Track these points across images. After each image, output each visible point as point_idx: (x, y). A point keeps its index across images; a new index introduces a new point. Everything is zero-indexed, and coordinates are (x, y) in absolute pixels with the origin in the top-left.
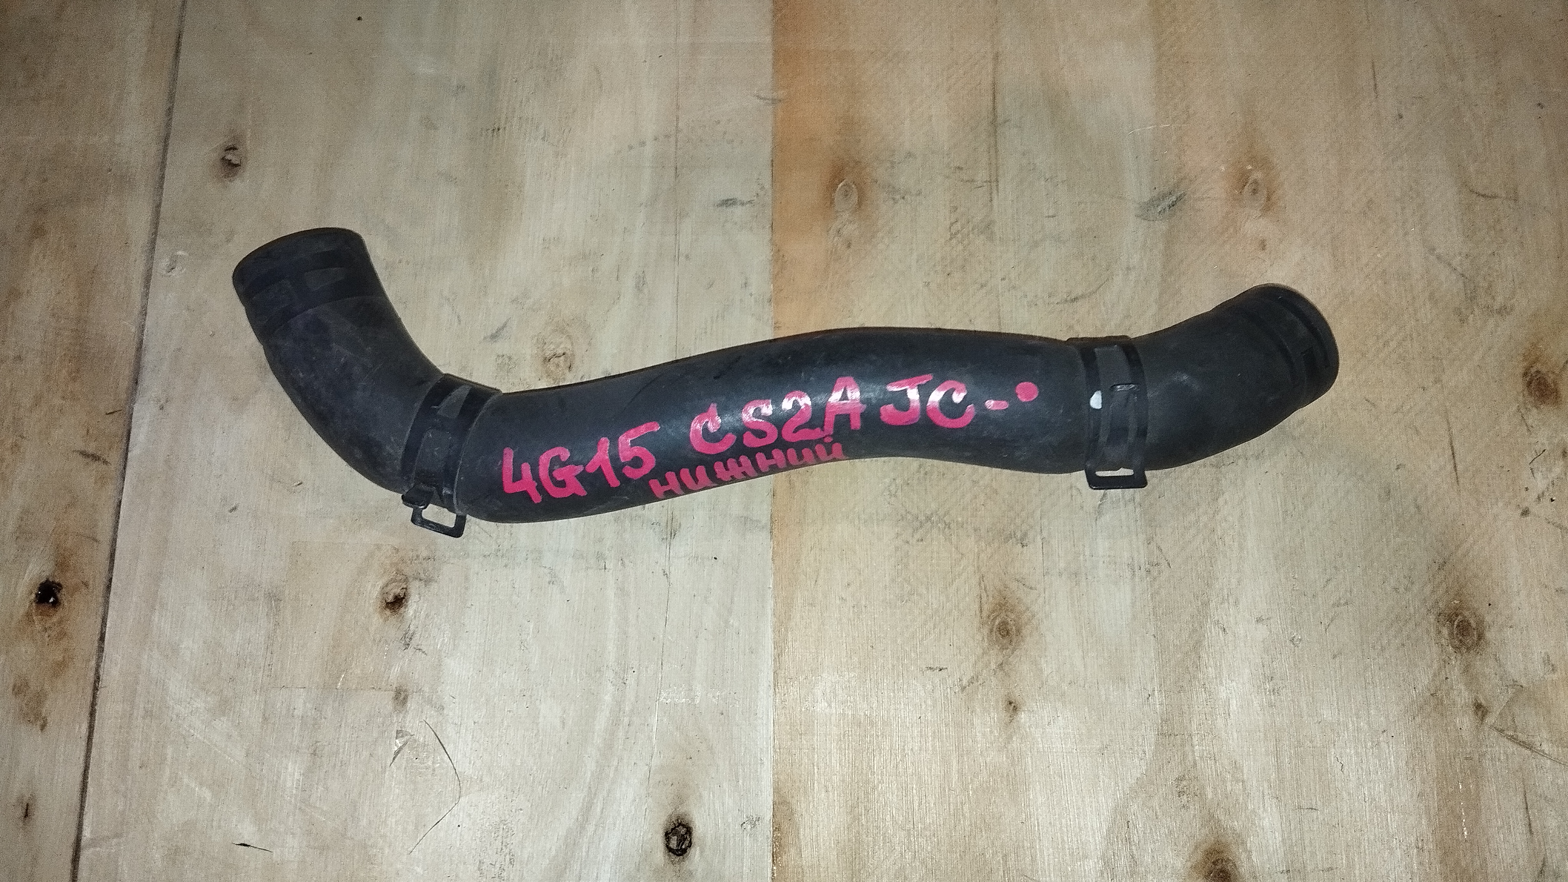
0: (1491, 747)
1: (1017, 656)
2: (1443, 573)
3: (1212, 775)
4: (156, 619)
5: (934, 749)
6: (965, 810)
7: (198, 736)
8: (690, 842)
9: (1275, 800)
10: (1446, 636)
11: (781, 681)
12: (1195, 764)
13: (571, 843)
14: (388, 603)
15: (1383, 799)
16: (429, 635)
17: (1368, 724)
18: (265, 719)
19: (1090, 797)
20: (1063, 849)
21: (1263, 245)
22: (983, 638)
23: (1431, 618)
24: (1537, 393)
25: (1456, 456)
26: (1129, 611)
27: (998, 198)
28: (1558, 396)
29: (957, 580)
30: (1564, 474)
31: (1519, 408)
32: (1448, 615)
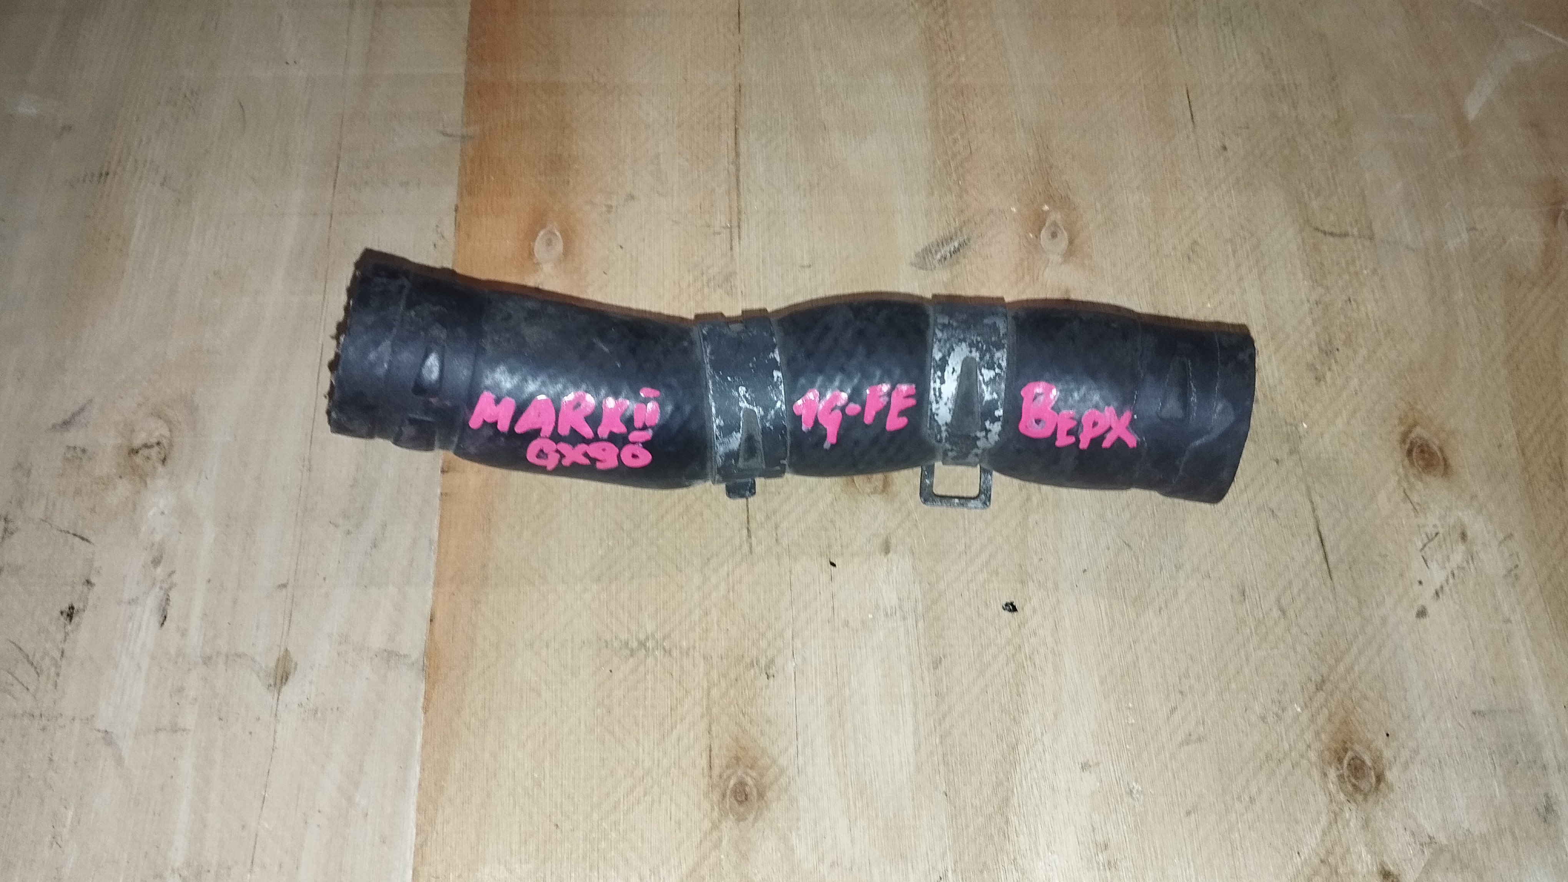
1: (758, 830)
2: (1321, 696)
10: (1335, 780)
21: (1066, 295)
22: (712, 806)
23: (1313, 755)
24: (1421, 462)
25: (1327, 544)
26: (911, 761)
27: (740, 246)
28: (1447, 466)
29: (678, 727)
30: (1465, 563)
31: (1399, 482)
32: (1335, 751)
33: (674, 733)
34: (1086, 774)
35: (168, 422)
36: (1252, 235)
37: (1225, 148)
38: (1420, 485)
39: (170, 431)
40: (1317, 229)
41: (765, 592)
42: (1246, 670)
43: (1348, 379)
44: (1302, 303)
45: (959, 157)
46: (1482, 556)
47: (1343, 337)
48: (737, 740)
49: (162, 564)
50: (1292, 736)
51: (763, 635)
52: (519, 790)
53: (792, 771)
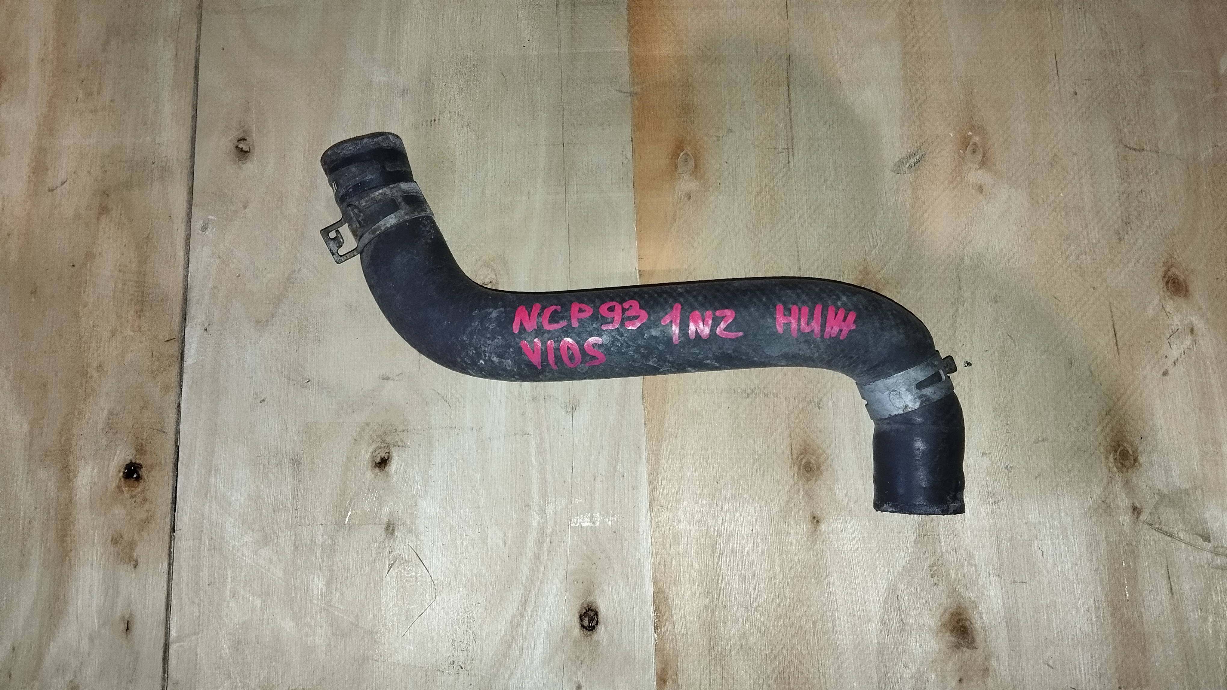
0: (1144, 536)
1: (818, 485)
2: (1108, 417)
3: (954, 562)
4: (213, 480)
5: (763, 552)
6: (785, 592)
7: (249, 562)
8: (597, 621)
9: (997, 578)
10: (1112, 461)
11: (655, 508)
12: (942, 554)
13: (515, 625)
14: (376, 464)
15: (1071, 573)
16: (407, 485)
17: (1060, 523)
18: (296, 548)
19: (871, 580)
20: (854, 615)
21: (981, 189)
22: (794, 474)
23: (1102, 448)
24: (1172, 289)
25: (1117, 336)
27: (793, 160)
28: (1187, 291)
29: (774, 434)
30: (1191, 345)
31: (1160, 300)
32: (1114, 446)
33: (773, 437)
34: (984, 458)
37: (1076, 94)
38: (1171, 302)
39: (496, 276)
40: (1126, 146)
42: (1070, 404)
43: (1137, 239)
44: (1115, 193)
45: (919, 101)
46: (1201, 342)
47: (1136, 214)
48: (805, 441)
50: (1092, 439)
52: (697, 464)
53: (833, 456)
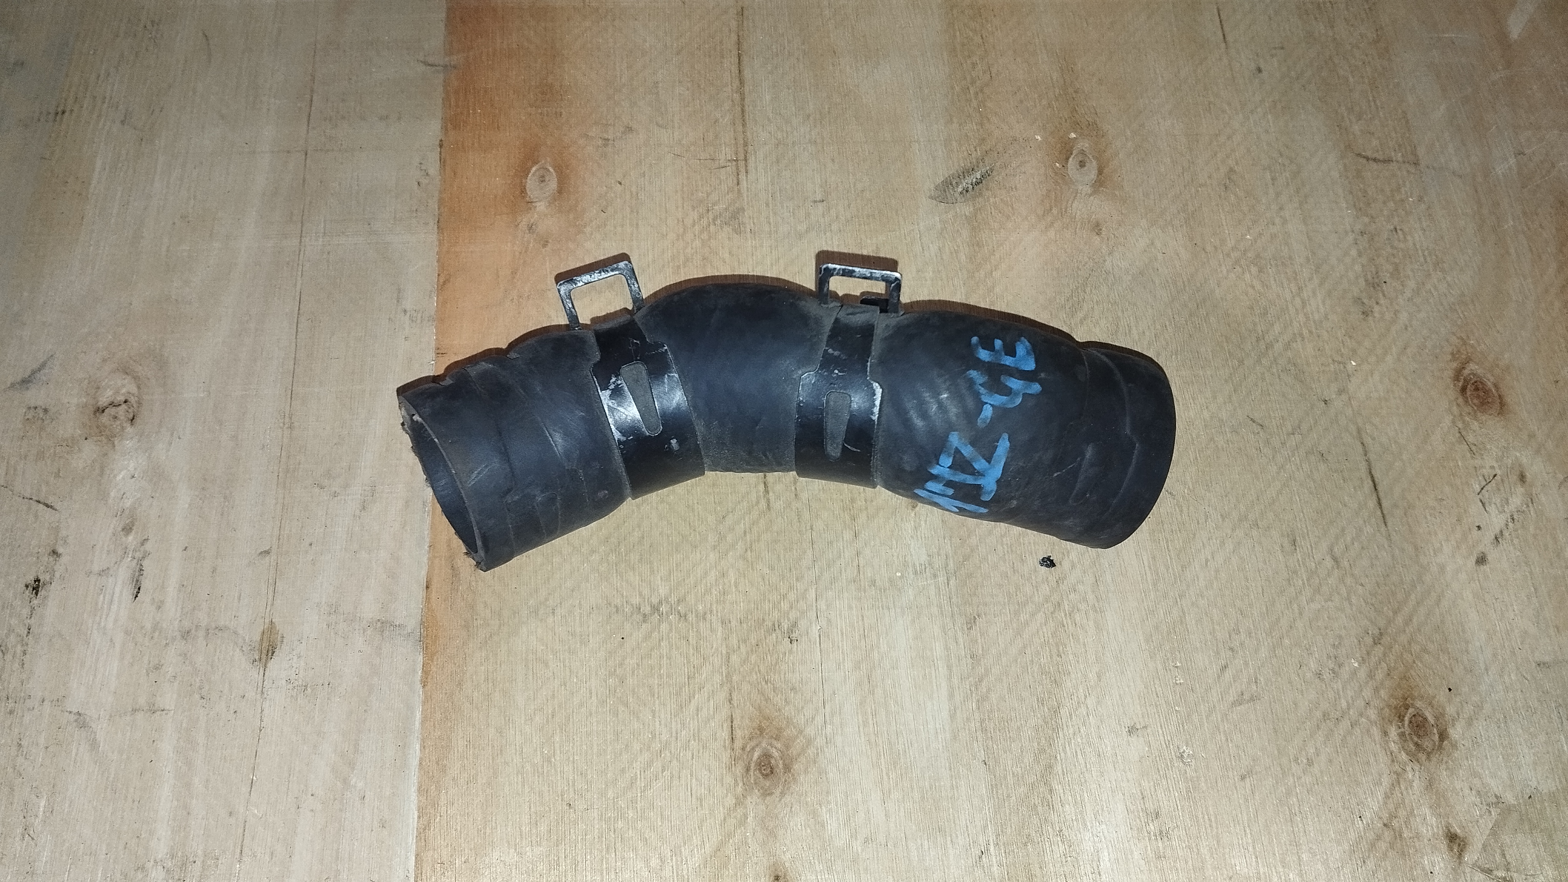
1: (787, 805)
2: (1379, 650)
10: (1396, 738)
11: (427, 869)
21: (1097, 228)
22: (736, 781)
23: (1372, 714)
24: (1475, 401)
25: (1379, 488)
26: (947, 729)
27: (747, 180)
28: (1502, 404)
29: (696, 696)
30: (1525, 506)
31: (1454, 422)
32: (1396, 708)
33: (692, 704)
34: (1134, 739)
35: (136, 378)
36: (1291, 162)
37: (1259, 70)
38: (1475, 425)
39: (139, 388)
40: (1359, 155)
41: (785, 550)
42: (1299, 624)
43: (1396, 312)
44: (1346, 233)
45: (978, 83)
46: (1543, 498)
47: (1390, 268)
48: (759, 709)
49: (133, 532)
50: (1350, 693)
51: (784, 597)
52: (528, 767)
53: (820, 742)
